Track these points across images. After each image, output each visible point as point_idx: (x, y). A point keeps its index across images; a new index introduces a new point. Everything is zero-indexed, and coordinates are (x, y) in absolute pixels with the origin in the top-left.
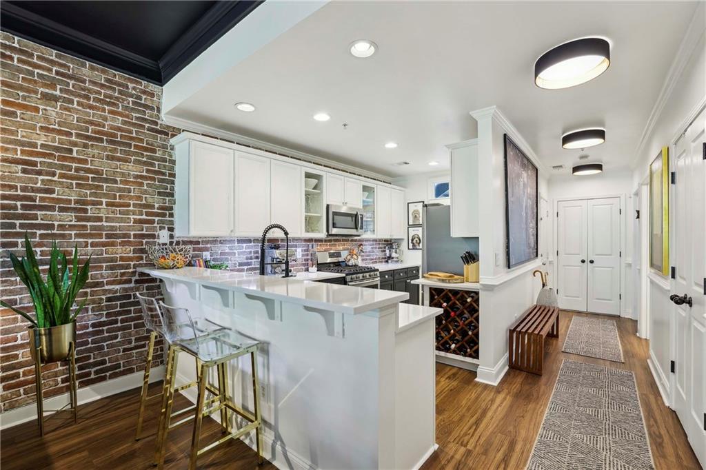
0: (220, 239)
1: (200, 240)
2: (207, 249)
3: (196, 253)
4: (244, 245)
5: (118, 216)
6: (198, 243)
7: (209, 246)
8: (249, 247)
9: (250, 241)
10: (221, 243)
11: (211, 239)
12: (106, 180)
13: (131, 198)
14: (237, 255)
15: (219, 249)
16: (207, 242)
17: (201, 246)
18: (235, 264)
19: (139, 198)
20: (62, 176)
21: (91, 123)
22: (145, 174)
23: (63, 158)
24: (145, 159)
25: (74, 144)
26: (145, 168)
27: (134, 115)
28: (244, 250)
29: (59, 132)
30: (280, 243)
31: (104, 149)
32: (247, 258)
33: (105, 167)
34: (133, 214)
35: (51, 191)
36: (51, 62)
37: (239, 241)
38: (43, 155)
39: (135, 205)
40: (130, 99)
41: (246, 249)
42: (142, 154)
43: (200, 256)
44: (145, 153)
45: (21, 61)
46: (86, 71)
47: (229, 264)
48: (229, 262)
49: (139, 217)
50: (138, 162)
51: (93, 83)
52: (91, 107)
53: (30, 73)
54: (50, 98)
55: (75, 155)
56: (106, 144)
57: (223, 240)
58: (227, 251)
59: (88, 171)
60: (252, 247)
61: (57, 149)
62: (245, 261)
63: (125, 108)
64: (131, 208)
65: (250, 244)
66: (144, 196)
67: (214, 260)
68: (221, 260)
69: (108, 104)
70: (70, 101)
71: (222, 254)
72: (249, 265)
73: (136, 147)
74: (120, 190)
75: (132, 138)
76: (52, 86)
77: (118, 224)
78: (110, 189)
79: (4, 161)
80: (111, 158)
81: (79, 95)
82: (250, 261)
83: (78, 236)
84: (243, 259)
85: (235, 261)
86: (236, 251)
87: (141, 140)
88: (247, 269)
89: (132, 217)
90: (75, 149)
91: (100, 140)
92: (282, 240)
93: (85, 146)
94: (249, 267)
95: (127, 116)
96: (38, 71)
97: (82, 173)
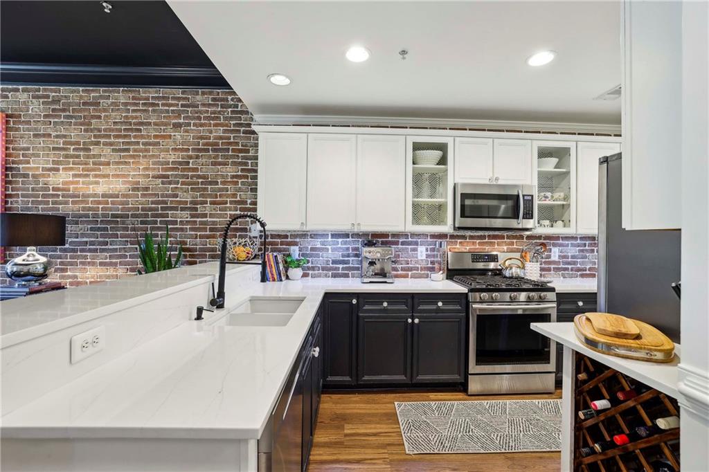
0: (311, 233)
1: (289, 234)
2: (295, 244)
3: (284, 246)
4: (340, 240)
5: (219, 212)
6: (286, 237)
7: (298, 240)
8: (345, 243)
9: (347, 236)
10: (312, 238)
12: (210, 183)
13: (228, 196)
14: (330, 251)
15: (309, 243)
16: (296, 236)
17: (289, 240)
18: (327, 261)
19: (234, 195)
20: (183, 183)
21: (202, 138)
22: (240, 173)
23: (184, 170)
24: (240, 160)
25: (191, 157)
26: (240, 168)
27: (232, 122)
28: (340, 246)
29: (182, 150)
30: (390, 239)
31: (210, 157)
32: (343, 256)
33: (210, 171)
34: (230, 211)
35: (176, 196)
36: (179, 99)
37: (334, 236)
38: (173, 169)
39: (231, 202)
40: (230, 110)
41: (341, 244)
42: (238, 156)
43: (288, 250)
44: (240, 155)
45: (163, 105)
46: (199, 97)
47: (320, 261)
48: (321, 258)
49: (234, 213)
50: (234, 164)
51: (204, 105)
52: (201, 125)
53: (167, 111)
54: (177, 126)
55: (191, 166)
56: (211, 153)
57: (314, 235)
58: (319, 246)
59: (199, 177)
60: (349, 243)
61: (180, 163)
62: (341, 258)
63: (226, 118)
64: (228, 205)
65: (348, 239)
66: (239, 194)
67: (303, 255)
68: (311, 256)
69: (213, 119)
70: (189, 125)
71: (312, 249)
72: (346, 264)
73: (233, 150)
74: (220, 190)
75: (230, 144)
76: (179, 117)
77: (218, 220)
78: (213, 190)
79: (153, 177)
80: (214, 164)
81: (194, 118)
82: (346, 259)
83: (191, 229)
84: (338, 256)
85: (327, 258)
86: (330, 247)
87: (237, 144)
88: (343, 268)
89: (229, 213)
90: (191, 161)
91: (207, 150)
92: (394, 235)
93: (197, 157)
94: (345, 266)
95: (227, 126)
96: (171, 108)
97: (195, 180)
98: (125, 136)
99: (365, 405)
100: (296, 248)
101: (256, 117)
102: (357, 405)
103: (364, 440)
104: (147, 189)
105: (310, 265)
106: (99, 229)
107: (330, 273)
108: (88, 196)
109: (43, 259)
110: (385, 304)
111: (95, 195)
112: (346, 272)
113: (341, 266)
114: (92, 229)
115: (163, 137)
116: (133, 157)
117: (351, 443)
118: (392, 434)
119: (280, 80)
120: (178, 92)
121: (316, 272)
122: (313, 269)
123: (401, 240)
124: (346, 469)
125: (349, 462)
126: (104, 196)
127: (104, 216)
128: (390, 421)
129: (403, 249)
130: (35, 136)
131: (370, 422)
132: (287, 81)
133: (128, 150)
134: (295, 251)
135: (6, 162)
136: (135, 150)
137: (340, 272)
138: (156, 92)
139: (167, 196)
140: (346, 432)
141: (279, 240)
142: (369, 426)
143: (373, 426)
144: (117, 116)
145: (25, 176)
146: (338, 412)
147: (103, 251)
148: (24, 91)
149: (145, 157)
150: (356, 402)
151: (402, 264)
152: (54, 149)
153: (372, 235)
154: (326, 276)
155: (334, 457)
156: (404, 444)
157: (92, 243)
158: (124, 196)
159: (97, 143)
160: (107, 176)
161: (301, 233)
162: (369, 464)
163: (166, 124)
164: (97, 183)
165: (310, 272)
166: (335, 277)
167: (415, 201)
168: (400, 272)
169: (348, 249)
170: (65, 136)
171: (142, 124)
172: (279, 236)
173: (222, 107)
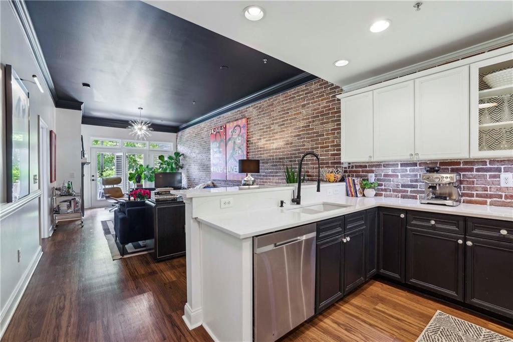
0: (384, 163)
1: (367, 165)
2: (372, 172)
3: (364, 174)
4: (408, 168)
5: (325, 153)
6: (366, 167)
7: (374, 169)
8: (413, 170)
9: (415, 164)
10: (384, 167)
11: (375, 164)
12: (320, 136)
13: (329, 142)
14: (400, 177)
15: (383, 171)
16: (372, 166)
17: (368, 169)
18: (397, 185)
19: (333, 142)
20: (307, 138)
21: (315, 110)
22: (336, 127)
23: (307, 130)
24: (336, 119)
25: (310, 122)
26: (336, 123)
27: (330, 96)
28: (408, 173)
29: (306, 119)
30: (462, 166)
31: (319, 120)
32: (411, 181)
33: (319, 129)
34: (331, 151)
35: (304, 145)
36: (303, 91)
37: (402, 165)
38: (302, 131)
39: (331, 146)
40: (329, 88)
41: (410, 172)
42: (334, 116)
43: (367, 176)
44: (336, 115)
45: (297, 96)
46: (313, 86)
47: (391, 184)
48: (392, 183)
49: (333, 152)
50: (333, 121)
51: (315, 90)
52: (315, 102)
53: (299, 99)
54: (304, 106)
55: (310, 127)
56: (320, 117)
57: (386, 164)
58: (390, 173)
59: (314, 133)
60: (417, 170)
61: (305, 127)
62: (409, 183)
63: (327, 94)
64: (330, 148)
65: (416, 168)
66: (335, 140)
67: (378, 180)
68: (384, 180)
69: (320, 97)
70: (309, 104)
71: (385, 175)
72: (414, 188)
73: (332, 113)
74: (325, 139)
75: (330, 109)
76: (304, 101)
77: (324, 157)
78: (322, 140)
79: (294, 137)
80: (322, 124)
81: (311, 99)
82: (415, 184)
83: (312, 164)
84: (407, 181)
85: (397, 182)
86: (399, 174)
87: (334, 108)
88: (411, 191)
89: (330, 153)
90: (310, 124)
91: (318, 116)
92: (466, 163)
93: (313, 121)
94: (413, 189)
95: (328, 99)
96: (301, 97)
97: (312, 135)
98: (283, 117)
99: (407, 300)
100: (373, 175)
101: (344, 88)
102: (400, 298)
103: (386, 317)
104: (291, 143)
105: (383, 187)
106: (275, 165)
107: (400, 194)
108: (270, 150)
109: (253, 179)
110: (433, 222)
111: (273, 149)
112: (414, 194)
113: (409, 189)
114: (272, 166)
115: (298, 114)
116: (286, 127)
117: (374, 314)
118: (415, 327)
119: (342, 63)
120: (303, 87)
121: (388, 193)
122: (385, 190)
123: (475, 167)
124: (359, 323)
125: (365, 322)
126: (276, 149)
127: (276, 159)
128: (421, 319)
129: (479, 176)
130: (255, 125)
131: (402, 311)
132: (347, 62)
133: (284, 124)
134: (372, 177)
135: (247, 138)
136: (287, 124)
137: (409, 194)
138: (295, 90)
139: (301, 146)
140: (377, 307)
141: (361, 169)
142: (398, 312)
143: (401, 314)
144: (279, 108)
145: (252, 143)
146: (381, 295)
147: (276, 176)
148: (252, 106)
149: (290, 126)
150: (402, 296)
151: (477, 191)
152: (260, 129)
153: (440, 163)
154: (396, 196)
155: (357, 315)
156: (418, 337)
157: (272, 172)
158: (283, 148)
159: (273, 124)
160: (276, 139)
161: (377, 163)
162: (379, 330)
163: (298, 107)
164: (273, 143)
165: (383, 193)
166: (404, 198)
167: (482, 127)
168: (475, 198)
169: (416, 175)
170: (263, 123)
171: (289, 109)
172: (361, 167)
173: (325, 88)
